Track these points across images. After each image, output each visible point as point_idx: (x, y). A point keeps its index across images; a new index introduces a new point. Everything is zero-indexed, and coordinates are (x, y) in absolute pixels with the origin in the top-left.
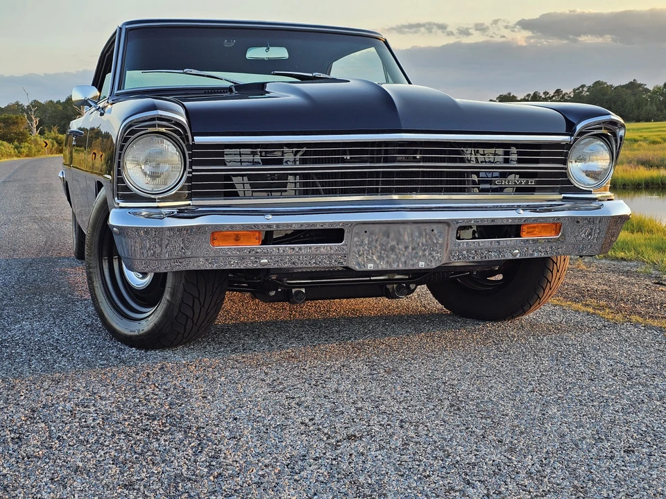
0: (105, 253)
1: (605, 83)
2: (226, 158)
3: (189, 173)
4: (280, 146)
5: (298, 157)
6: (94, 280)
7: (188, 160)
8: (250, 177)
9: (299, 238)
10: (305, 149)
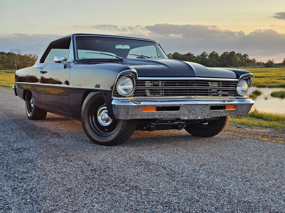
0: (90, 114)
1: (179, 53)
2: (146, 84)
3: (135, 88)
4: (158, 80)
5: (163, 84)
6: (86, 123)
7: (135, 85)
8: (150, 90)
9: (164, 109)
10: (165, 82)
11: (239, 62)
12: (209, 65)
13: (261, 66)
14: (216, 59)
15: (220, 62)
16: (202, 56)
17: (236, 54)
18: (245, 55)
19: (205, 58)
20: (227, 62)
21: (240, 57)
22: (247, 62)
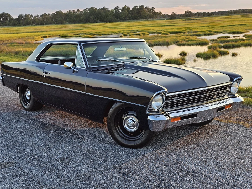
3: (164, 103)
7: (164, 100)
11: (148, 15)
12: (122, 18)
13: (167, 18)
14: (128, 13)
15: (132, 15)
16: (116, 10)
17: (145, 7)
18: (153, 8)
19: (118, 11)
20: (138, 15)
21: (148, 10)
22: (154, 14)
